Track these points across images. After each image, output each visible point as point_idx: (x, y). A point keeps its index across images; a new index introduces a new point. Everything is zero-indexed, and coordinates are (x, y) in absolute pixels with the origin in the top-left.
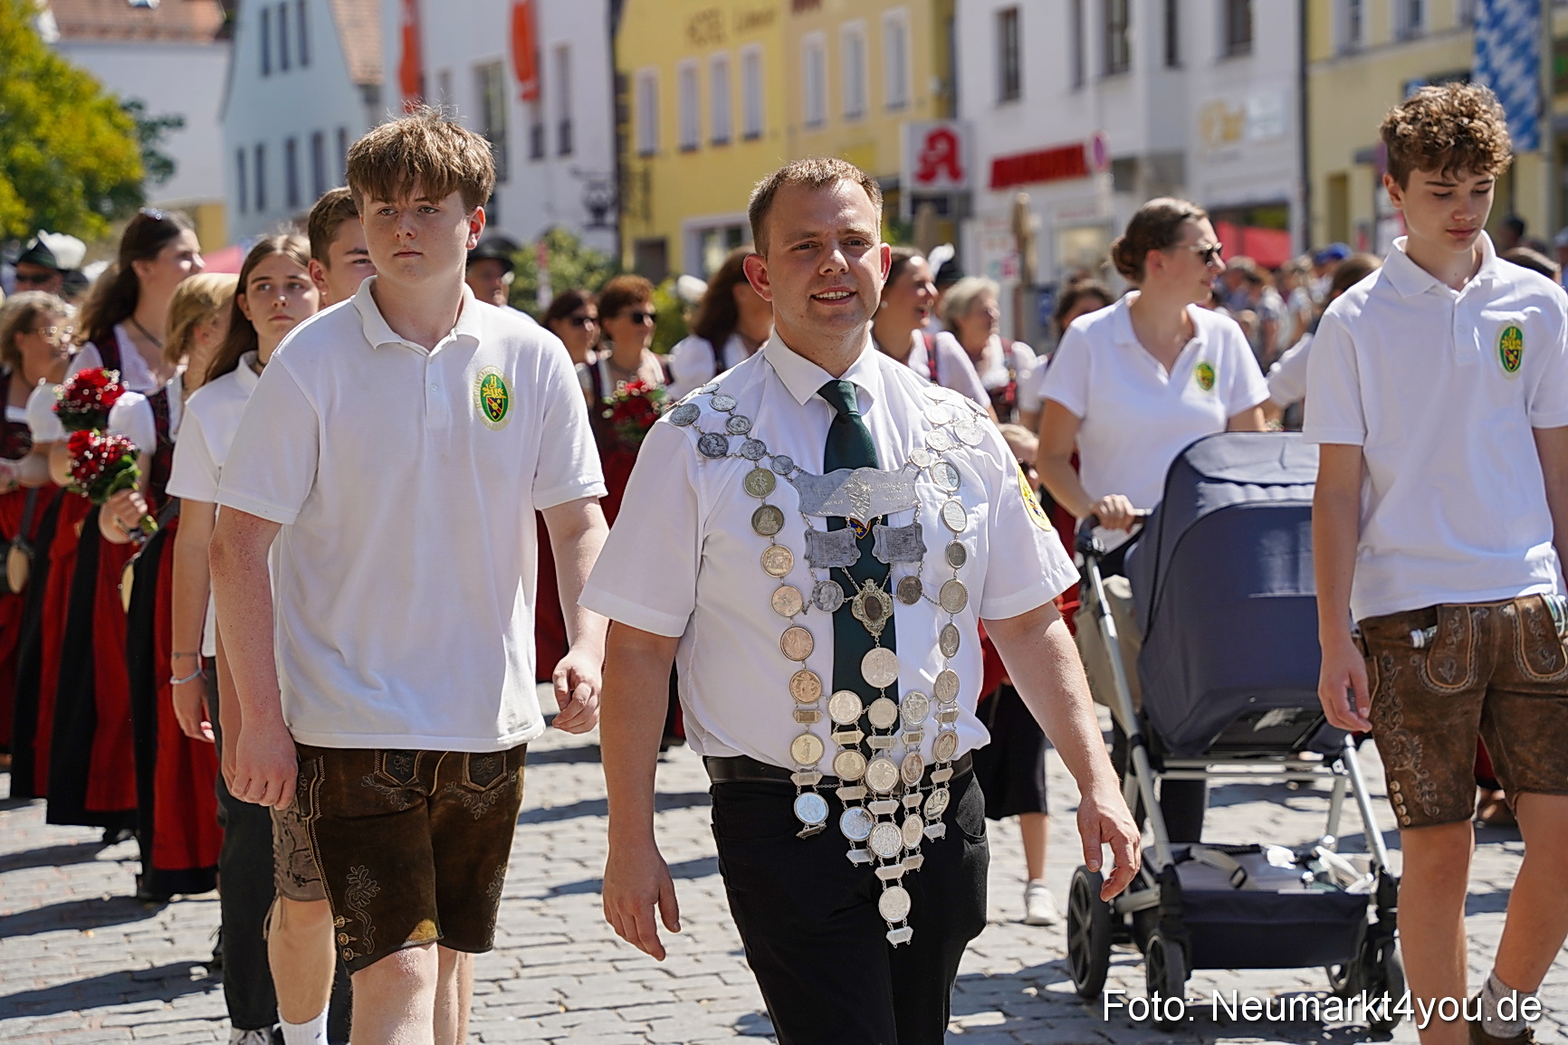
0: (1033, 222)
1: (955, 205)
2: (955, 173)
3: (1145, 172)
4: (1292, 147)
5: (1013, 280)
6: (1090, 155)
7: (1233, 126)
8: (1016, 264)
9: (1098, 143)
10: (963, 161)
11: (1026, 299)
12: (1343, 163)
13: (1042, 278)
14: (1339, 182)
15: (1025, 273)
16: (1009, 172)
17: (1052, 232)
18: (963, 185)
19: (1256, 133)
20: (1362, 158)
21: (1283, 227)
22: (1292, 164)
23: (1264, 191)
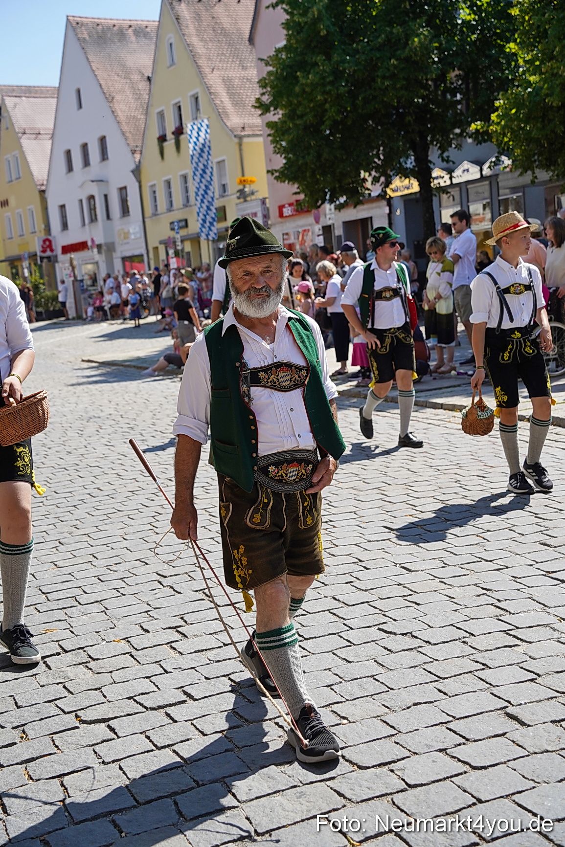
0: (75, 263)
1: (52, 258)
2: (52, 250)
3: (104, 248)
4: (143, 239)
5: (72, 278)
6: (89, 244)
7: (127, 235)
8: (72, 275)
9: (93, 240)
10: (54, 247)
11: (76, 284)
12: (157, 244)
13: (79, 278)
14: (156, 249)
15: (75, 276)
16: (66, 249)
17: (80, 265)
18: (54, 253)
19: (133, 237)
20: (161, 243)
21: (143, 261)
22: (144, 245)
23: (137, 253)
